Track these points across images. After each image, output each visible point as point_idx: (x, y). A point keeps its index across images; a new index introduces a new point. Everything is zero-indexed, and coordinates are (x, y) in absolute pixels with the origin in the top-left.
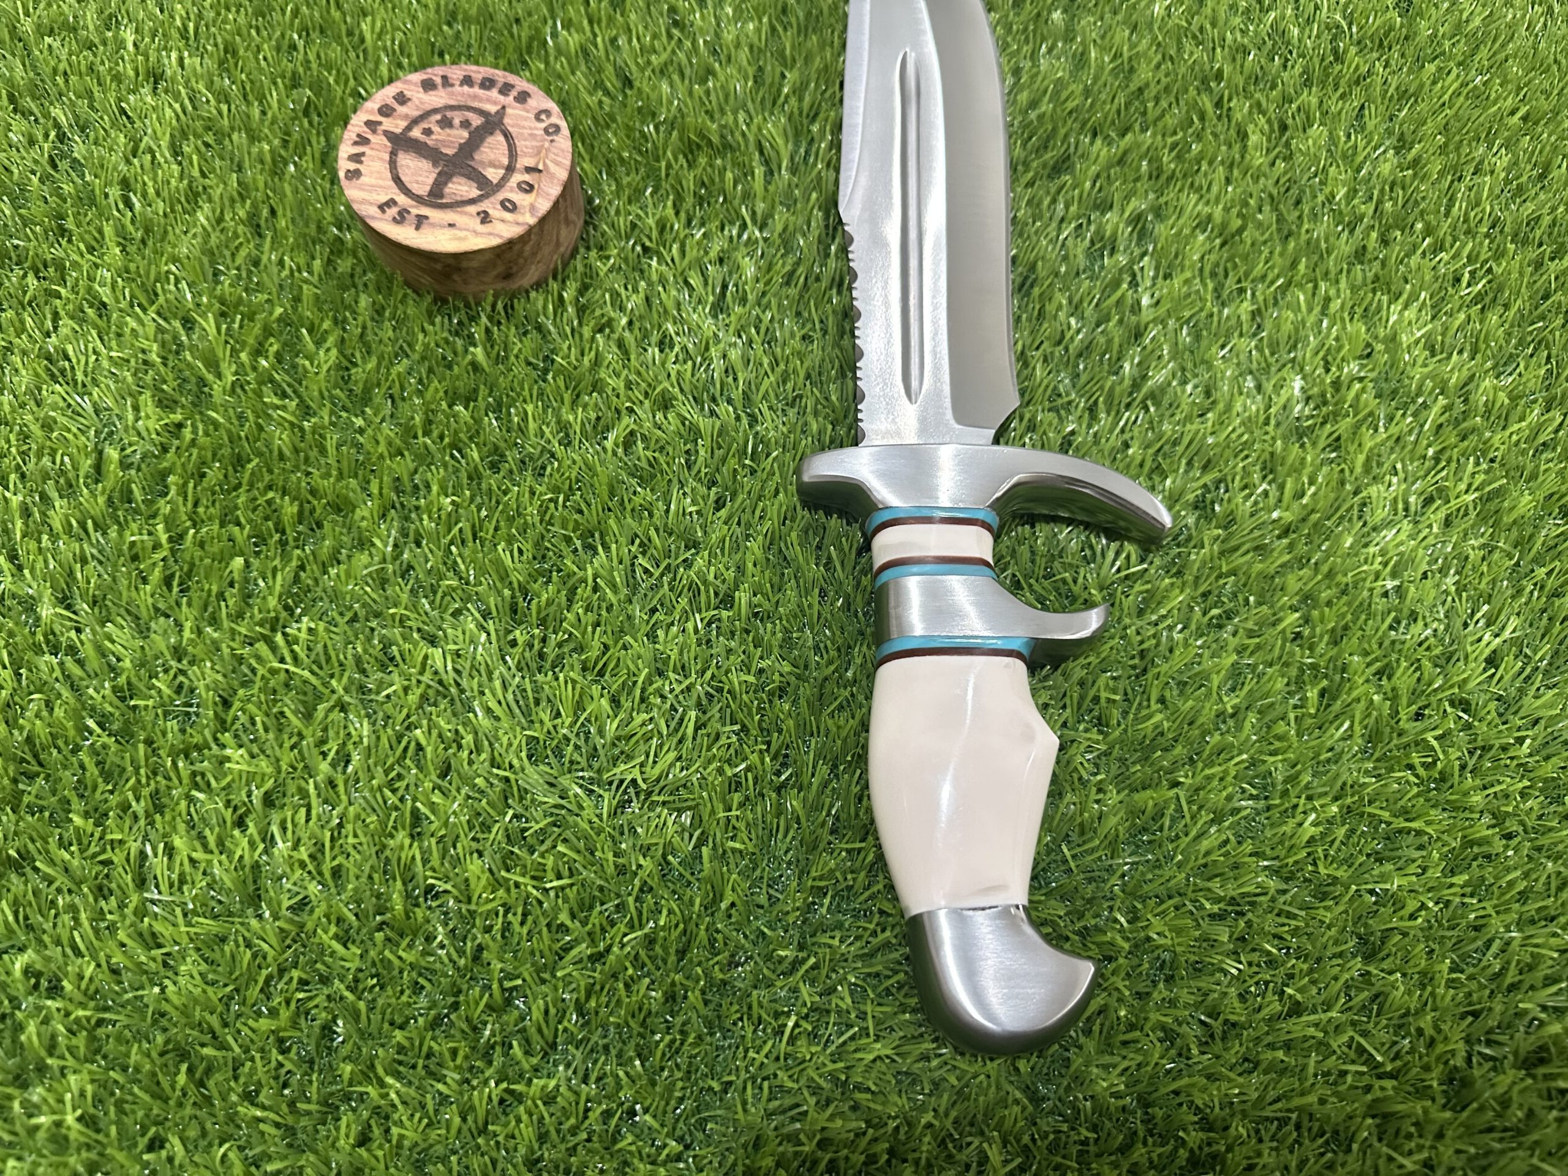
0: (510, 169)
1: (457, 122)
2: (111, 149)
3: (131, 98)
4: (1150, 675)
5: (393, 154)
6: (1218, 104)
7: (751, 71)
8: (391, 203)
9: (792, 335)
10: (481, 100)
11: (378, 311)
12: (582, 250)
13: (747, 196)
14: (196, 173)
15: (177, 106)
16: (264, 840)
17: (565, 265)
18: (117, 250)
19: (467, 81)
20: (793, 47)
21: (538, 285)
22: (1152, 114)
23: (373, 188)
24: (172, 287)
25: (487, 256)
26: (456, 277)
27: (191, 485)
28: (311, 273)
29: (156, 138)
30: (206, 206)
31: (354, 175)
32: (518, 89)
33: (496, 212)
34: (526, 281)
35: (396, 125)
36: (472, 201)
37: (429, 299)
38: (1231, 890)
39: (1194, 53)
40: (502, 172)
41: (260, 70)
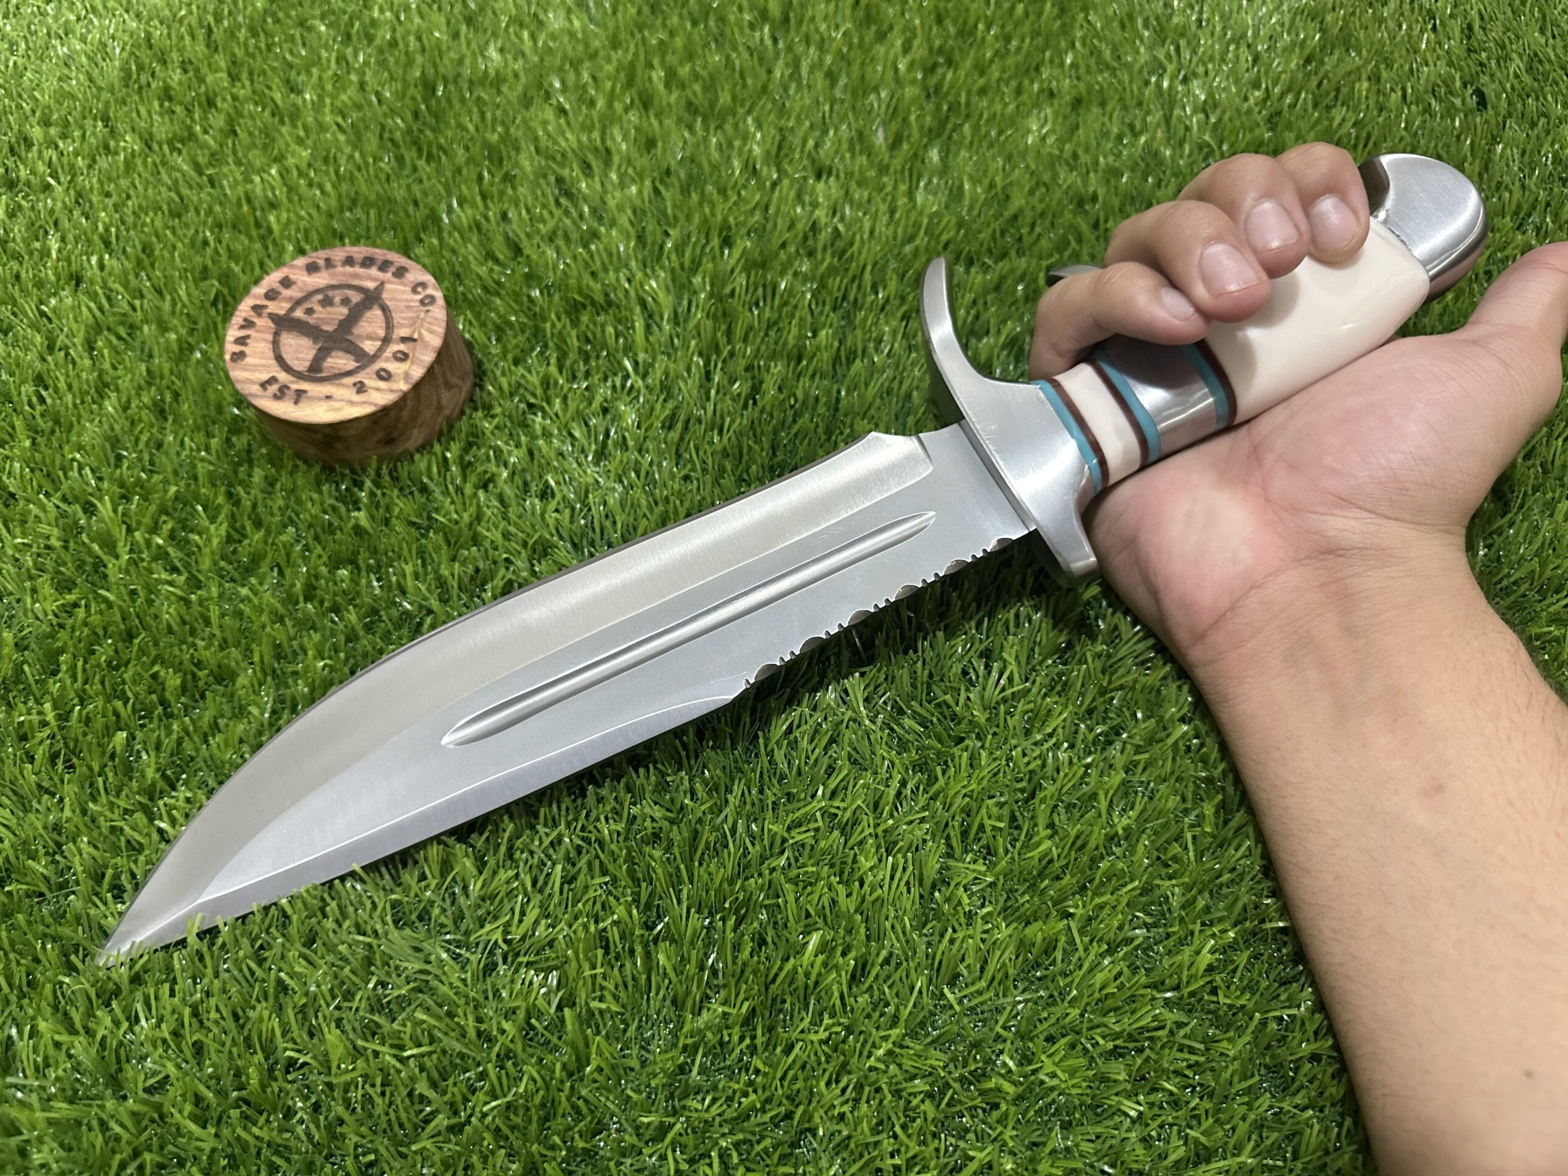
0: (386, 340)
1: (337, 300)
2: (27, 349)
3: (53, 301)
4: (1036, 801)
5: (276, 334)
6: (1096, 225)
7: (632, 232)
8: (272, 380)
9: (673, 476)
10: (361, 278)
11: (270, 482)
12: (468, 411)
13: (629, 349)
14: (107, 366)
15: (92, 305)
16: (128, 1019)
17: (451, 427)
18: (27, 443)
19: (349, 261)
20: (675, 206)
21: (421, 449)
22: (1027, 241)
23: (255, 368)
24: (74, 474)
25: (364, 423)
26: (337, 445)
27: (80, 664)
28: (207, 450)
29: (71, 335)
30: (113, 395)
31: (239, 356)
32: (397, 265)
33: (371, 382)
34: (411, 445)
35: (279, 308)
36: (349, 373)
37: (317, 468)
38: (1127, 1024)
39: (1067, 178)
40: (379, 343)
41: (174, 268)
